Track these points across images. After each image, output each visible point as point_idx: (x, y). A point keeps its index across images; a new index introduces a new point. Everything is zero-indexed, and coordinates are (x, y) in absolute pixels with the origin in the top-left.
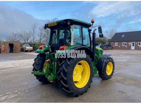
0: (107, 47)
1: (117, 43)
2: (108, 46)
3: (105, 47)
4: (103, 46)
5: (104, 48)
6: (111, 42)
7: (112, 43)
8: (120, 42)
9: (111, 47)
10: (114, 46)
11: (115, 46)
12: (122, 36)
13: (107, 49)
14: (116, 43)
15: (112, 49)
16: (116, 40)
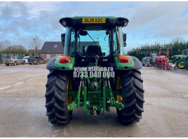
0: (38, 61)
1: (50, 55)
2: (39, 59)
3: (35, 60)
4: (33, 58)
5: (35, 62)
6: (41, 54)
7: (43, 55)
8: (53, 54)
9: (43, 60)
10: (45, 60)
11: (47, 58)
12: (55, 47)
13: (38, 63)
14: (48, 55)
15: (44, 63)
16: (48, 52)
